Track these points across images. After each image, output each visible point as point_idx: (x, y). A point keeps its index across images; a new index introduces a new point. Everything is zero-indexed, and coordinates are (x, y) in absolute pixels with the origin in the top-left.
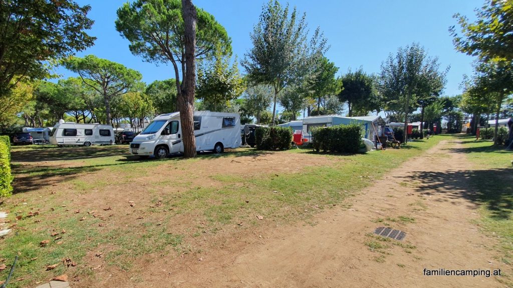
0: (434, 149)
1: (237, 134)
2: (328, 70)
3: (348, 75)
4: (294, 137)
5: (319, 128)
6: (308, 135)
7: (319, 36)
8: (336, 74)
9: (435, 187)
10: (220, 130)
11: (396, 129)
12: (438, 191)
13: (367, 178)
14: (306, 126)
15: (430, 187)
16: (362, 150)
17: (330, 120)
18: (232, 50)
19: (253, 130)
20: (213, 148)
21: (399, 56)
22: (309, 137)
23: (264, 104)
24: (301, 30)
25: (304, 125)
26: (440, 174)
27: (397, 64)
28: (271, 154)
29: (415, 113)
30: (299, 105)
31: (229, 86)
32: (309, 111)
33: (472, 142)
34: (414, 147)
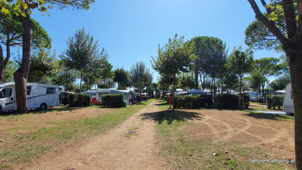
0: (150, 105)
1: (56, 98)
2: (108, 67)
3: (117, 70)
4: (92, 100)
5: (105, 95)
6: (99, 98)
7: (104, 51)
8: (112, 69)
9: (147, 118)
10: (45, 95)
11: (137, 96)
12: (148, 119)
13: (126, 117)
14: (98, 93)
15: (146, 118)
16: (124, 106)
17: (110, 91)
18: (51, 46)
19: (66, 95)
20: (39, 106)
21: (137, 65)
22: (100, 99)
23: (72, 79)
24: (96, 47)
25: (97, 94)
26: (149, 114)
27: (136, 69)
28: (80, 109)
29: (144, 89)
30: (94, 82)
31: (50, 67)
32: (98, 85)
33: (162, 101)
34: (144, 104)
